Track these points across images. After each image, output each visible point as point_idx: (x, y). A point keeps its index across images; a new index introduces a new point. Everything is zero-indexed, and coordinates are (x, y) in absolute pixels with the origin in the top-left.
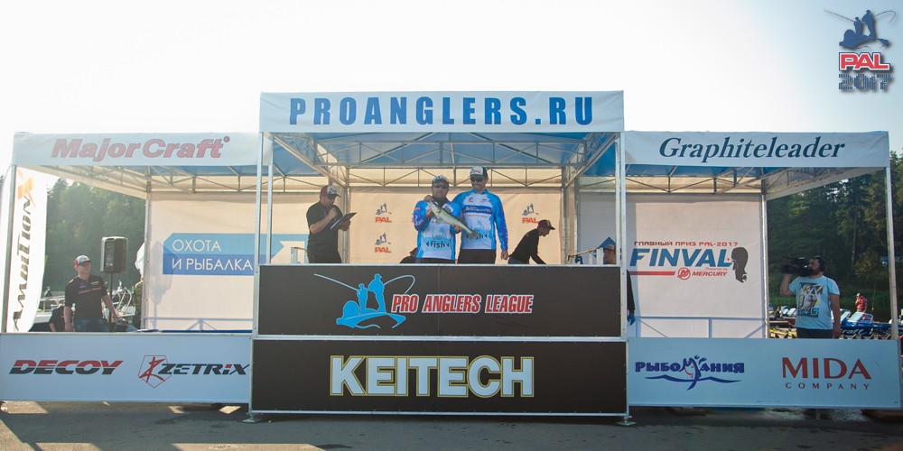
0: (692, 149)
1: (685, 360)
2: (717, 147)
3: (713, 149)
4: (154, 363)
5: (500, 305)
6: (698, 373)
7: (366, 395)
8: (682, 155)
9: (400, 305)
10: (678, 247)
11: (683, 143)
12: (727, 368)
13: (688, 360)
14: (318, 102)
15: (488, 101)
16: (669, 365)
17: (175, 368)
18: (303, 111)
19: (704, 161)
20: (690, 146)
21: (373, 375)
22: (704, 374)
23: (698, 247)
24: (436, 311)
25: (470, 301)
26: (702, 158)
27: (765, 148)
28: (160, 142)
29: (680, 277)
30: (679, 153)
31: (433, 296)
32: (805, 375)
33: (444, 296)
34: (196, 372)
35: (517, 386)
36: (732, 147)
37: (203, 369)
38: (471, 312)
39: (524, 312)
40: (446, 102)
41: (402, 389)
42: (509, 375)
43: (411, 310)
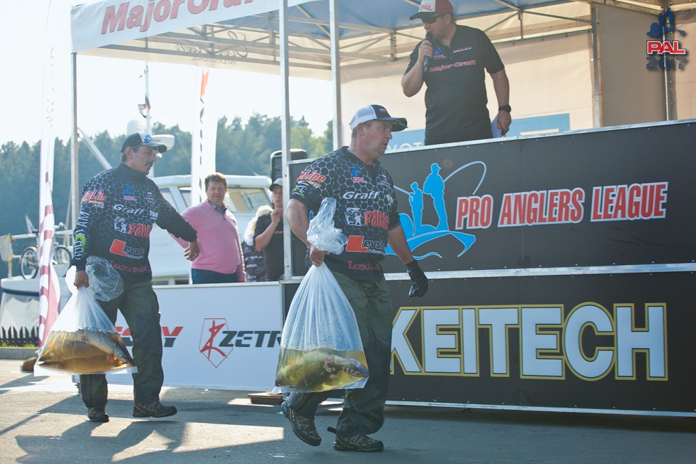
4: (214, 330)
5: (614, 204)
7: (423, 374)
9: (467, 216)
17: (236, 338)
21: (432, 341)
24: (518, 224)
25: (568, 201)
31: (513, 196)
33: (528, 194)
34: (259, 344)
35: (641, 359)
37: (267, 338)
38: (570, 221)
39: (652, 216)
41: (471, 367)
42: (628, 339)
43: (483, 224)
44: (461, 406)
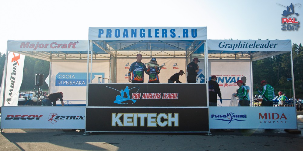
0: (229, 45)
1: (227, 114)
2: (237, 45)
3: (236, 45)
4: (53, 116)
5: (167, 96)
6: (232, 118)
7: (124, 126)
8: (226, 47)
10: (224, 77)
11: (226, 43)
12: (241, 116)
13: (228, 114)
14: (108, 30)
15: (163, 30)
16: (222, 116)
17: (60, 117)
18: (103, 33)
19: (233, 49)
20: (228, 44)
21: (126, 120)
22: (234, 118)
23: (230, 76)
24: (146, 98)
25: (158, 95)
26: (232, 48)
27: (252, 45)
28: (56, 43)
29: (224, 86)
30: (225, 46)
31: (145, 94)
32: (266, 118)
33: (149, 93)
34: (67, 119)
35: (173, 123)
36: (242, 44)
37: (70, 118)
38: (158, 99)
39: (175, 99)
40: (150, 30)
41: (135, 124)
42: (170, 119)
43: (138, 98)
44: (133, 132)
